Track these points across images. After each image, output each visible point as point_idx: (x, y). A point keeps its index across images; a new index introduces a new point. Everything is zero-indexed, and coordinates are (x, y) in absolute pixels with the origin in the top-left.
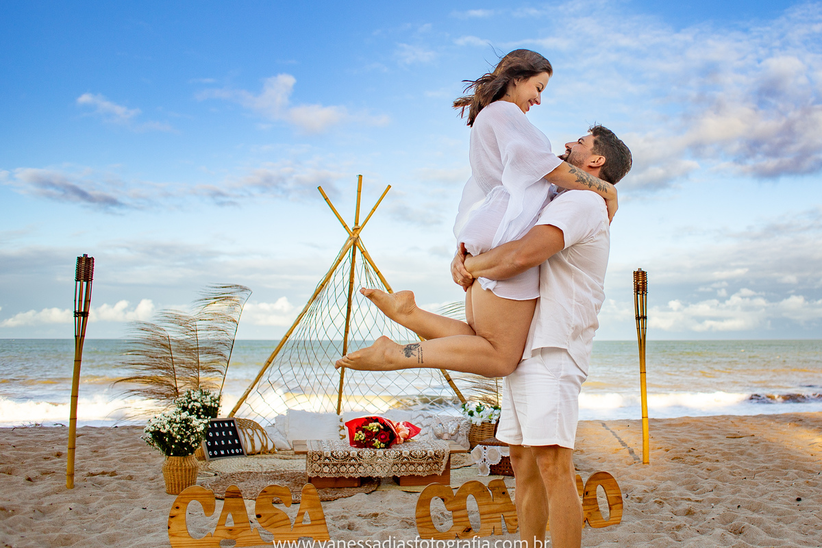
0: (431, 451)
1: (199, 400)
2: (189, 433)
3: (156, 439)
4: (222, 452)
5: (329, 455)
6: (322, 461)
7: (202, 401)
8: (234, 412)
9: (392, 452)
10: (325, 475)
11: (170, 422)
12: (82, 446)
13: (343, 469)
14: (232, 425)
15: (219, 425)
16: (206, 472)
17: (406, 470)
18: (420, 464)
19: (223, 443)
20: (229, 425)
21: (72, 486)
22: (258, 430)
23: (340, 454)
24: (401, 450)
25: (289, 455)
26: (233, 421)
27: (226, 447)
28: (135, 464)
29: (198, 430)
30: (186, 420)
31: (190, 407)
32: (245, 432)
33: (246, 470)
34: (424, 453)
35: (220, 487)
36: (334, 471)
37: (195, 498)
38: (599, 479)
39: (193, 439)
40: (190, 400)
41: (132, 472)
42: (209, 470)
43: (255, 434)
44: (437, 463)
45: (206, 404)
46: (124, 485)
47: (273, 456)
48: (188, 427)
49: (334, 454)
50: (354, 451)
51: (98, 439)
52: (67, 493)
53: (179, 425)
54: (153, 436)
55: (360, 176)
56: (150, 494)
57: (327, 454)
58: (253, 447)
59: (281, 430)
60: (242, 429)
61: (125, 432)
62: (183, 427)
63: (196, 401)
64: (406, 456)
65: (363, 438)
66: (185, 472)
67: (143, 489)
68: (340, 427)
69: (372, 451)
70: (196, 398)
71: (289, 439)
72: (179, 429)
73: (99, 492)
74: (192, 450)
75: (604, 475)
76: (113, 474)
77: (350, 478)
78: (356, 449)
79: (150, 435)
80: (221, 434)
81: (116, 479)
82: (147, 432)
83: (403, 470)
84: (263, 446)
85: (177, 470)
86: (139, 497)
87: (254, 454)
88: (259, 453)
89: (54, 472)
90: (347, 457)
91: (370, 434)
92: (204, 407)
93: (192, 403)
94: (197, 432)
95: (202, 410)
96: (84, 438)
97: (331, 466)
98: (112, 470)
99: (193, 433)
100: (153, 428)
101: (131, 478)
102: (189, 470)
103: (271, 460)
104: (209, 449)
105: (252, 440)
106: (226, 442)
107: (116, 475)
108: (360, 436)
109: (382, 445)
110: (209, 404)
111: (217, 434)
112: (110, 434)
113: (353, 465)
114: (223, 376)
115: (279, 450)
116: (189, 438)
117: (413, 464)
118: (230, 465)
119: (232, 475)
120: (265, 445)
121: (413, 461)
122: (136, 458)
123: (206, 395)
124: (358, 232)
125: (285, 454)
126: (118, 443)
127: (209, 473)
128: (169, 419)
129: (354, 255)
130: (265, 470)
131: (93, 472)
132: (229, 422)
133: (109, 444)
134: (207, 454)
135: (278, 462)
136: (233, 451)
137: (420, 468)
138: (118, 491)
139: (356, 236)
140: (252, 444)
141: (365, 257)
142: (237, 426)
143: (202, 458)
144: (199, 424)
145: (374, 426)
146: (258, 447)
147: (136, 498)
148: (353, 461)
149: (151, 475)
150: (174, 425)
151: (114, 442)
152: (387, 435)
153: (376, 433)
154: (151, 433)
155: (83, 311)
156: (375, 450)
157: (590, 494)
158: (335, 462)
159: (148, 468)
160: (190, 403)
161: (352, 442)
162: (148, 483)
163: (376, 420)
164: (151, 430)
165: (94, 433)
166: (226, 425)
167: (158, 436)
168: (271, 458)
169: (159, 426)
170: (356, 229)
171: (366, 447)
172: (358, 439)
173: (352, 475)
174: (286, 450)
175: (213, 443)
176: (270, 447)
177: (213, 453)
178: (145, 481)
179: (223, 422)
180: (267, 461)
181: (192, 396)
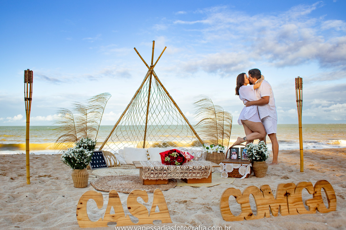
0: (203, 167)
1: (86, 143)
2: (83, 158)
3: (68, 161)
4: (98, 166)
5: (153, 169)
6: (150, 172)
7: (87, 143)
8: (101, 148)
9: (184, 167)
10: (152, 179)
11: (74, 152)
12: (38, 163)
13: (160, 175)
14: (101, 154)
15: (95, 154)
16: (91, 176)
17: (192, 176)
18: (198, 173)
19: (98, 162)
20: (100, 154)
21: (29, 183)
22: (112, 156)
23: (159, 168)
24: (188, 165)
25: (127, 167)
26: (101, 152)
27: (99, 164)
28: (60, 171)
29: (88, 156)
30: (82, 152)
31: (82, 146)
32: (107, 157)
33: (109, 175)
34: (200, 167)
35: (100, 184)
36: (156, 177)
37: (91, 198)
38: (322, 184)
39: (85, 161)
40: (82, 143)
41: (58, 175)
42: (92, 175)
43: (111, 157)
44: (206, 172)
45: (89, 144)
46: (54, 182)
47: (120, 167)
48: (82, 155)
49: (156, 168)
50: (165, 167)
51: (45, 159)
52: (27, 187)
53: (78, 154)
54: (66, 159)
55: (154, 41)
56: (66, 188)
57: (152, 168)
58: (111, 163)
59: (122, 156)
60: (105, 155)
61: (56, 157)
62: (80, 155)
63: (85, 143)
64: (191, 169)
65: (169, 160)
66: (83, 177)
67: (63, 185)
68: (147, 154)
69: (174, 167)
70: (85, 141)
71: (126, 160)
72: (78, 156)
73: (42, 186)
74: (85, 166)
75: (325, 182)
76: (50, 176)
77: (164, 180)
78: (166, 165)
79: (64, 159)
80: (96, 158)
81: (51, 179)
82: (63, 157)
83: (190, 176)
84: (115, 163)
85: (79, 176)
86: (61, 189)
87: (111, 167)
88: (113, 166)
89: (24, 175)
90: (162, 169)
91: (172, 158)
92: (88, 146)
93: (83, 144)
94: (87, 157)
95: (87, 147)
96: (39, 159)
97: (154, 174)
98: (49, 174)
99: (85, 158)
100: (66, 155)
101: (57, 178)
102: (85, 176)
103: (119, 169)
104: (92, 164)
105: (110, 161)
106: (99, 161)
107: (51, 177)
108: (168, 159)
109: (179, 164)
110: (91, 144)
111: (95, 158)
112: (50, 157)
113: (165, 173)
114: (97, 132)
115: (122, 165)
116: (83, 160)
117: (194, 173)
118: (101, 172)
119: (104, 177)
120: (116, 162)
121: (195, 172)
122: (60, 168)
123: (89, 140)
124: (153, 68)
125: (125, 167)
126: (53, 161)
127: (93, 176)
128: (73, 151)
129: (151, 78)
130: (118, 175)
131: (41, 175)
132: (100, 152)
133: (49, 162)
134: (91, 167)
135: (123, 170)
136: (102, 166)
137: (198, 175)
138: (51, 186)
139: (152, 69)
140: (110, 162)
141: (156, 79)
142: (103, 154)
143: (89, 169)
144: (88, 153)
145: (174, 154)
146: (113, 164)
147: (60, 190)
148: (165, 172)
149: (67, 177)
150: (76, 154)
151: (51, 161)
152: (181, 159)
153: (176, 158)
154: (65, 158)
155: (29, 97)
156: (176, 166)
157: (317, 193)
158: (156, 172)
159: (65, 173)
160: (82, 144)
161: (164, 162)
162: (65, 181)
163: (175, 151)
164: (65, 156)
165: (44, 157)
166: (99, 154)
167: (69, 160)
168: (119, 168)
169: (68, 154)
170: (152, 66)
171: (171, 165)
172: (167, 160)
173: (164, 178)
174: (125, 165)
175: (93, 162)
176: (118, 163)
177: (93, 166)
178: (64, 180)
179: (97, 152)
180: (118, 170)
181: (83, 141)
